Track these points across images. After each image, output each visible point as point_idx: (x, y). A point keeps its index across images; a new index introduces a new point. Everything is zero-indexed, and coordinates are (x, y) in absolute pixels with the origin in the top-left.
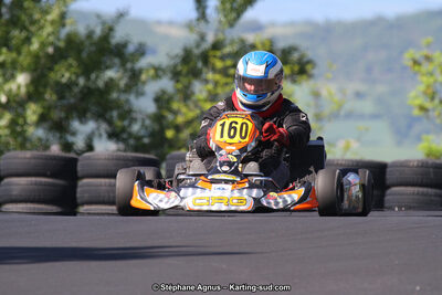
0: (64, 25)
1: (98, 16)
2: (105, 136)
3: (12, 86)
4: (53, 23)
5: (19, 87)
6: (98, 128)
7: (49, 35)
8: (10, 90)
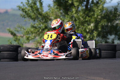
0: (103, 10)
1: (113, 7)
2: (117, 39)
3: (90, 27)
4: (100, 9)
5: (92, 27)
6: (115, 37)
7: (99, 13)
8: (89, 28)
